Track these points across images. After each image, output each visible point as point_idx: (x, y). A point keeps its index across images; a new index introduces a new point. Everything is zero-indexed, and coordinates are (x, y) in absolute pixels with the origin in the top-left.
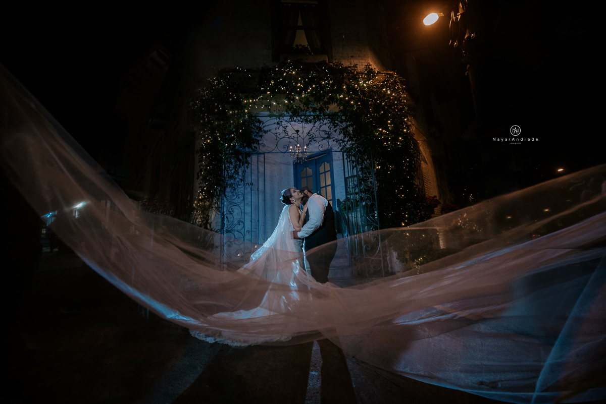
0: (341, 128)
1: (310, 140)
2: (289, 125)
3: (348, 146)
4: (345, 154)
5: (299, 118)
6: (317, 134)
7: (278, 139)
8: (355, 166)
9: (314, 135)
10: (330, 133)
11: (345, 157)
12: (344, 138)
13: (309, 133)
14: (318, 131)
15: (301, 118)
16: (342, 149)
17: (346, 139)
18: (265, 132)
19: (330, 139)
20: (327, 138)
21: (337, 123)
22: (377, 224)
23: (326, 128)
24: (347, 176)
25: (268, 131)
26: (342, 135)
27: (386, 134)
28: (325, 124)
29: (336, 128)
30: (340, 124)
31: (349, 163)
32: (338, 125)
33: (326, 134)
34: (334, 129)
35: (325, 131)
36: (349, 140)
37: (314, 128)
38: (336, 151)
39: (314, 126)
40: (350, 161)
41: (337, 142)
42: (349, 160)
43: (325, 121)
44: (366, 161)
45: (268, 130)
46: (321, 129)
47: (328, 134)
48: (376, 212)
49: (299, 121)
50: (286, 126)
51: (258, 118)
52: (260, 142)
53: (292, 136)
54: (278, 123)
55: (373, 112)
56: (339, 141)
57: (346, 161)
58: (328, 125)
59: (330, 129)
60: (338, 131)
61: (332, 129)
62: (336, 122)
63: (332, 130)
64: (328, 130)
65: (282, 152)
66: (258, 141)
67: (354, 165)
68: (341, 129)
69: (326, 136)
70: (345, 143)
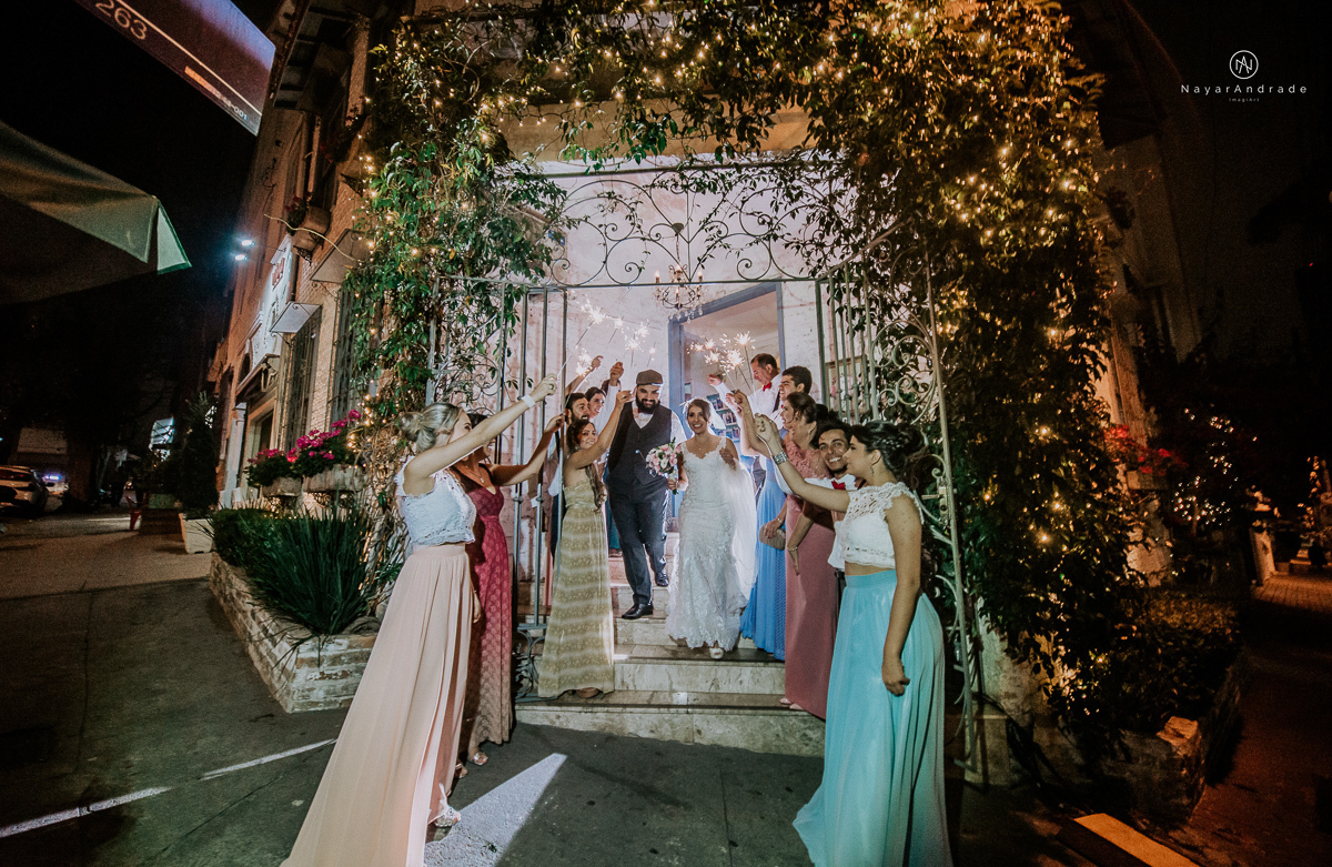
0: (813, 202)
1: (710, 243)
2: (644, 197)
3: (835, 261)
4: (824, 287)
5: (677, 176)
6: (733, 225)
7: (610, 244)
8: (860, 327)
9: (723, 228)
10: (775, 221)
11: (825, 296)
12: (822, 236)
13: (706, 222)
14: (736, 216)
15: (683, 177)
16: (813, 273)
17: (829, 240)
18: (571, 223)
19: (776, 237)
20: (768, 238)
21: (799, 187)
22: (950, 538)
23: (762, 204)
24: (828, 359)
25: (579, 221)
26: (815, 225)
27: (992, 199)
28: (761, 193)
29: (794, 205)
30: (807, 189)
31: (837, 315)
32: (801, 194)
33: (764, 222)
34: (790, 208)
35: (760, 214)
36: (838, 243)
37: (724, 205)
38: (796, 279)
39: (723, 201)
40: (840, 310)
41: (798, 247)
42: (837, 306)
43: (761, 185)
44: (898, 307)
45: (581, 216)
46: (748, 208)
47: (770, 224)
48: (942, 490)
49: (676, 185)
50: (636, 203)
51: (551, 180)
52: (554, 255)
53: (653, 233)
54: (610, 196)
55: (937, 122)
56: (804, 245)
57: (826, 309)
58: (769, 196)
59: (777, 209)
60: (802, 215)
61: (781, 207)
62: (796, 183)
63: (781, 211)
64: (770, 212)
65: (622, 285)
66: (548, 251)
67: (855, 322)
68: (812, 206)
69: (765, 229)
70: (827, 250)
